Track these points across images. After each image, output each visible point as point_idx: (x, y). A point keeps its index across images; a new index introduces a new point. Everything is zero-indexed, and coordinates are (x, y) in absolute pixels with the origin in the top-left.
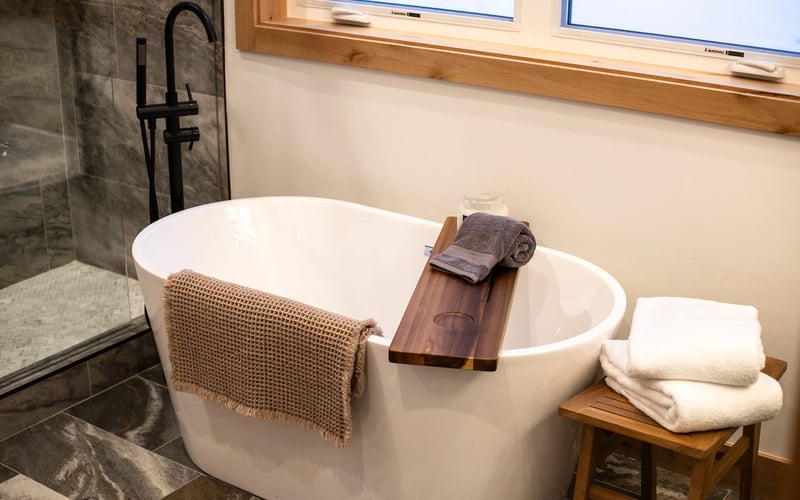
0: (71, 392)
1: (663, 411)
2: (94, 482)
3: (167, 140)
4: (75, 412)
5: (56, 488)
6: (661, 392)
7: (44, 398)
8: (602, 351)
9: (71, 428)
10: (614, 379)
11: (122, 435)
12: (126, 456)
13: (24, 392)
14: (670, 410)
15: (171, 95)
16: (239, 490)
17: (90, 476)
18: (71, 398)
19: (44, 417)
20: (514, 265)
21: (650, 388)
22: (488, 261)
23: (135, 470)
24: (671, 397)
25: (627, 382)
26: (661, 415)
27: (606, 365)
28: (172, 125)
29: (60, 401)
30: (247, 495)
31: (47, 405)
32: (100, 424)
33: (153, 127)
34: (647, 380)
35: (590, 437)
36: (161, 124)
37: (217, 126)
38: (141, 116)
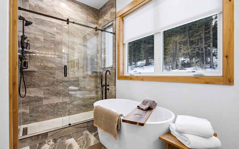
0: (88, 126)
1: (185, 142)
2: (83, 141)
3: (105, 90)
4: (87, 129)
5: (76, 141)
6: (184, 136)
7: (83, 126)
8: (170, 125)
9: (85, 131)
10: (173, 132)
11: (92, 134)
12: (90, 137)
13: (79, 125)
14: (188, 142)
15: (106, 83)
16: (104, 146)
17: (83, 140)
18: (87, 127)
19: (82, 129)
20: (152, 108)
21: (181, 135)
22: (147, 106)
23: (90, 140)
24: (187, 138)
25: (176, 133)
26: (185, 143)
27: (171, 129)
28: (106, 88)
29: (85, 127)
30: (105, 147)
31: (83, 127)
32: (90, 131)
33: (103, 88)
34: (181, 133)
35: (167, 145)
36: (104, 87)
37: (115, 90)
38: (101, 86)
